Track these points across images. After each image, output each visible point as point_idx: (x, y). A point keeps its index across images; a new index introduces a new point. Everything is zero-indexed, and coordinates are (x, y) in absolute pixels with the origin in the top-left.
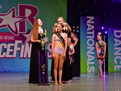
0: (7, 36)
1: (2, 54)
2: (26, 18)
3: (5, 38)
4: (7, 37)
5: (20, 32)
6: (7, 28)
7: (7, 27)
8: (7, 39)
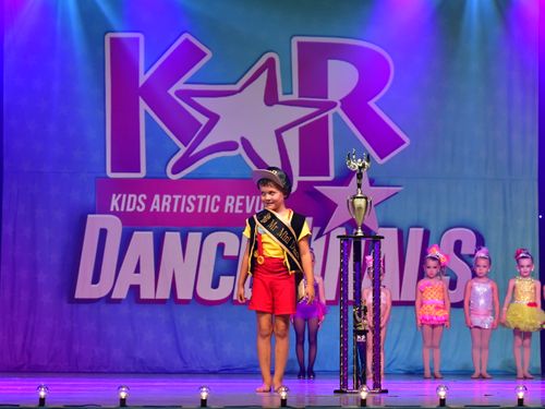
0: (239, 198)
1: (215, 285)
2: (333, 105)
3: (231, 205)
4: (241, 201)
5: (300, 175)
6: (240, 155)
7: (241, 150)
8: (241, 211)
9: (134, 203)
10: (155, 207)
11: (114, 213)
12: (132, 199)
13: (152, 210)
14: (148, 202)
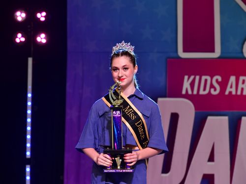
9: (208, 85)
10: (230, 89)
11: (187, 96)
12: (206, 80)
13: (227, 93)
14: (223, 85)
